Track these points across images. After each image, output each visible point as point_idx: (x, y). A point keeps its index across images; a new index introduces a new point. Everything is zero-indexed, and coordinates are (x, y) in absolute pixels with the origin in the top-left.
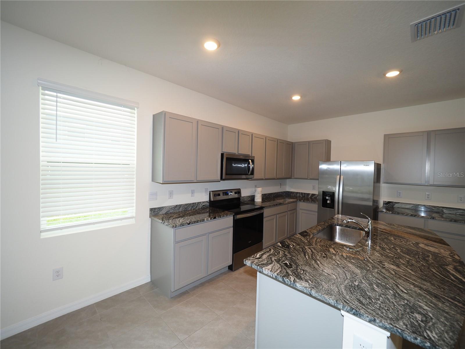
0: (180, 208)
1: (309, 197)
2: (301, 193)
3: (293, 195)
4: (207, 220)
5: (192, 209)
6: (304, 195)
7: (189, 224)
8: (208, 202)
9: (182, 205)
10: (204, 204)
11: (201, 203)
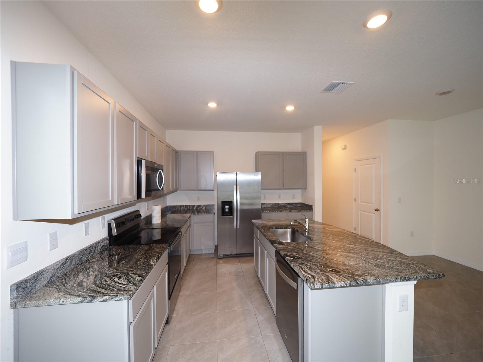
0: (72, 262)
1: (195, 208)
2: (185, 206)
5: (89, 257)
6: (189, 208)
8: (107, 239)
10: (103, 244)
11: (100, 243)
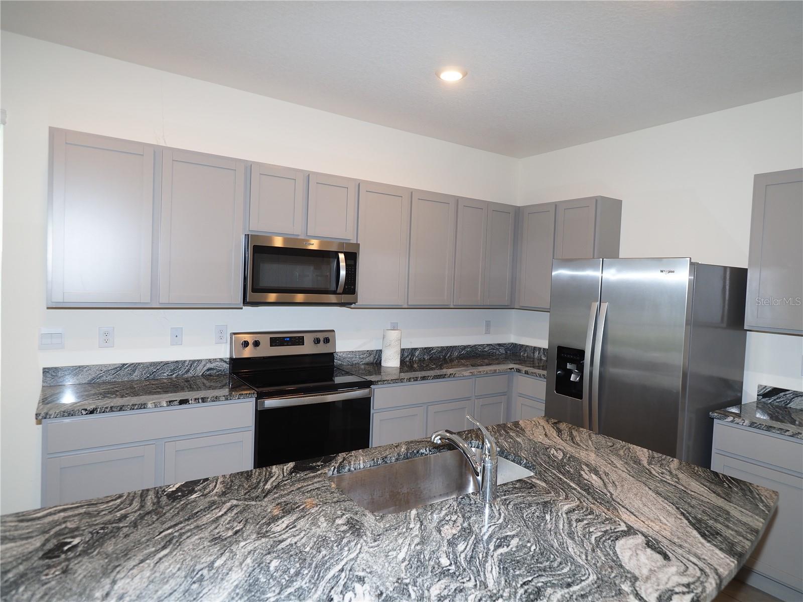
0: (134, 371)
3: (526, 355)
4: (156, 406)
5: (174, 376)
7: (92, 412)
8: (226, 362)
9: (139, 364)
10: (212, 366)
11: (203, 363)
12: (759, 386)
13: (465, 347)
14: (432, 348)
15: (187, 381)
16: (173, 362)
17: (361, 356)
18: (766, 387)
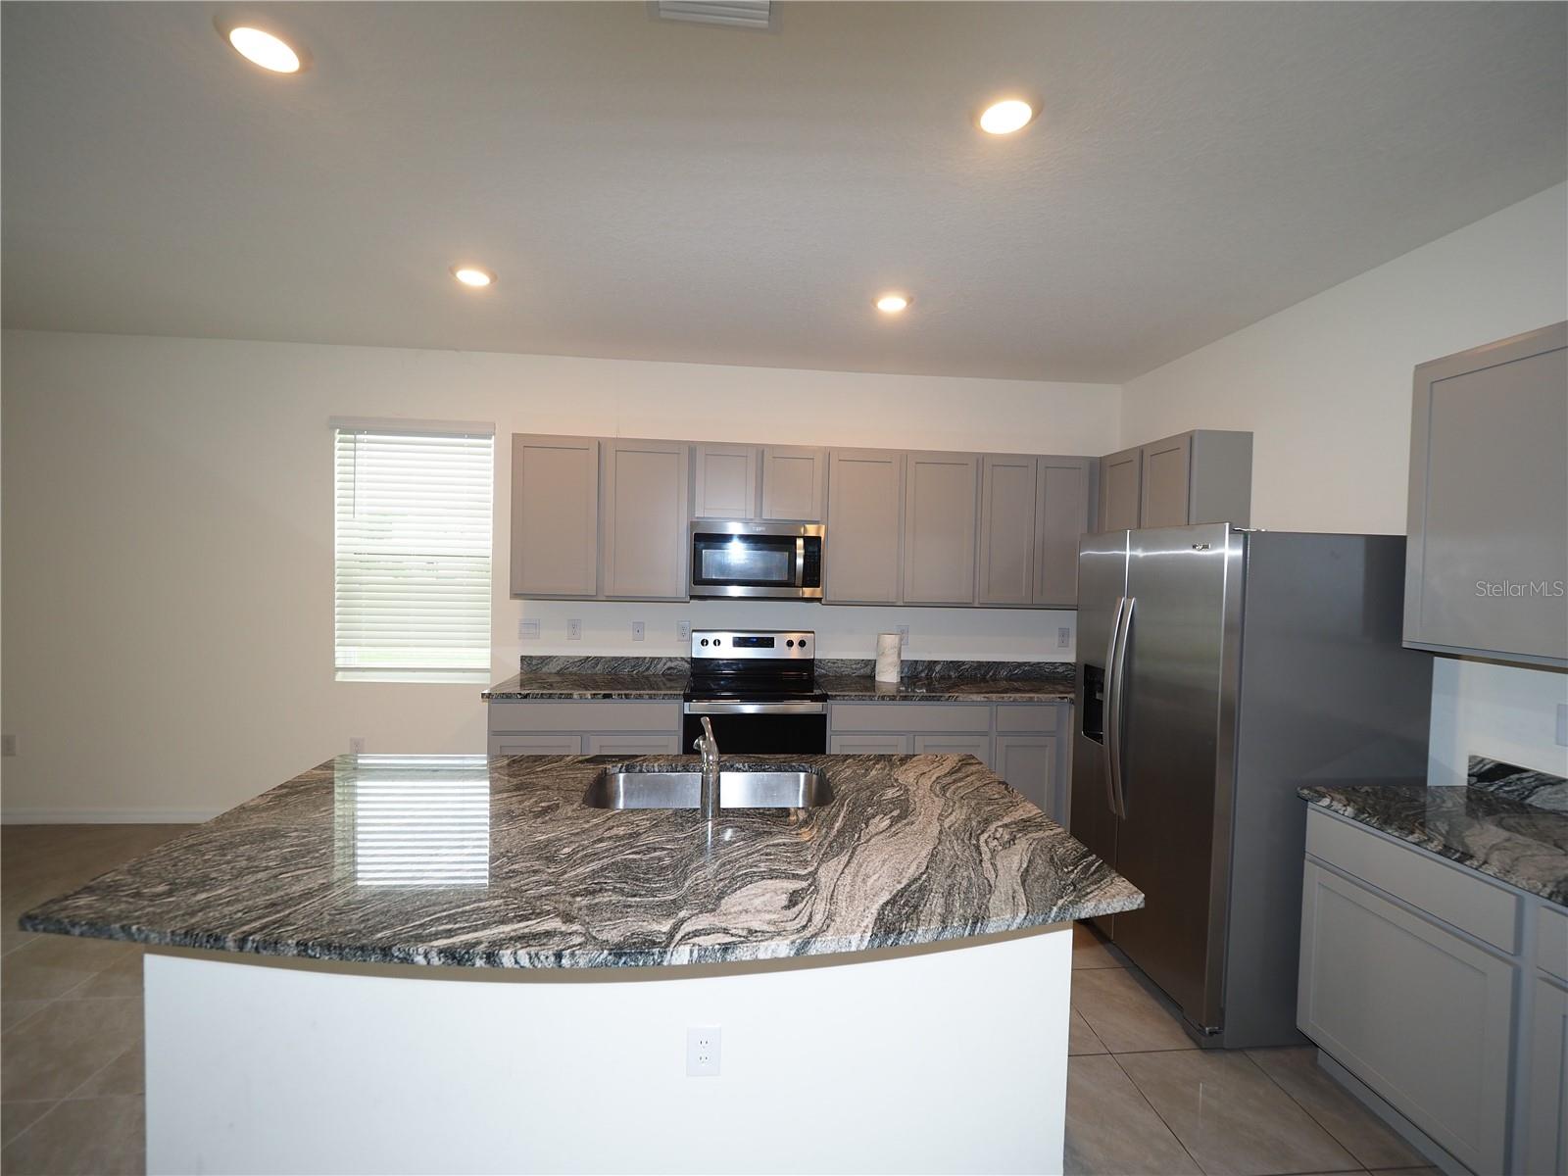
0: (597, 665)
5: (635, 672)
8: (686, 661)
9: (602, 658)
10: (673, 665)
11: (664, 661)
12: (1472, 758)
13: (1020, 665)
14: (963, 663)
15: (647, 678)
16: (633, 658)
17: (854, 666)
18: (1483, 760)
